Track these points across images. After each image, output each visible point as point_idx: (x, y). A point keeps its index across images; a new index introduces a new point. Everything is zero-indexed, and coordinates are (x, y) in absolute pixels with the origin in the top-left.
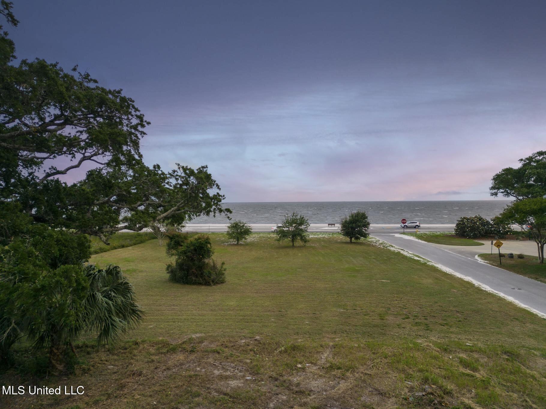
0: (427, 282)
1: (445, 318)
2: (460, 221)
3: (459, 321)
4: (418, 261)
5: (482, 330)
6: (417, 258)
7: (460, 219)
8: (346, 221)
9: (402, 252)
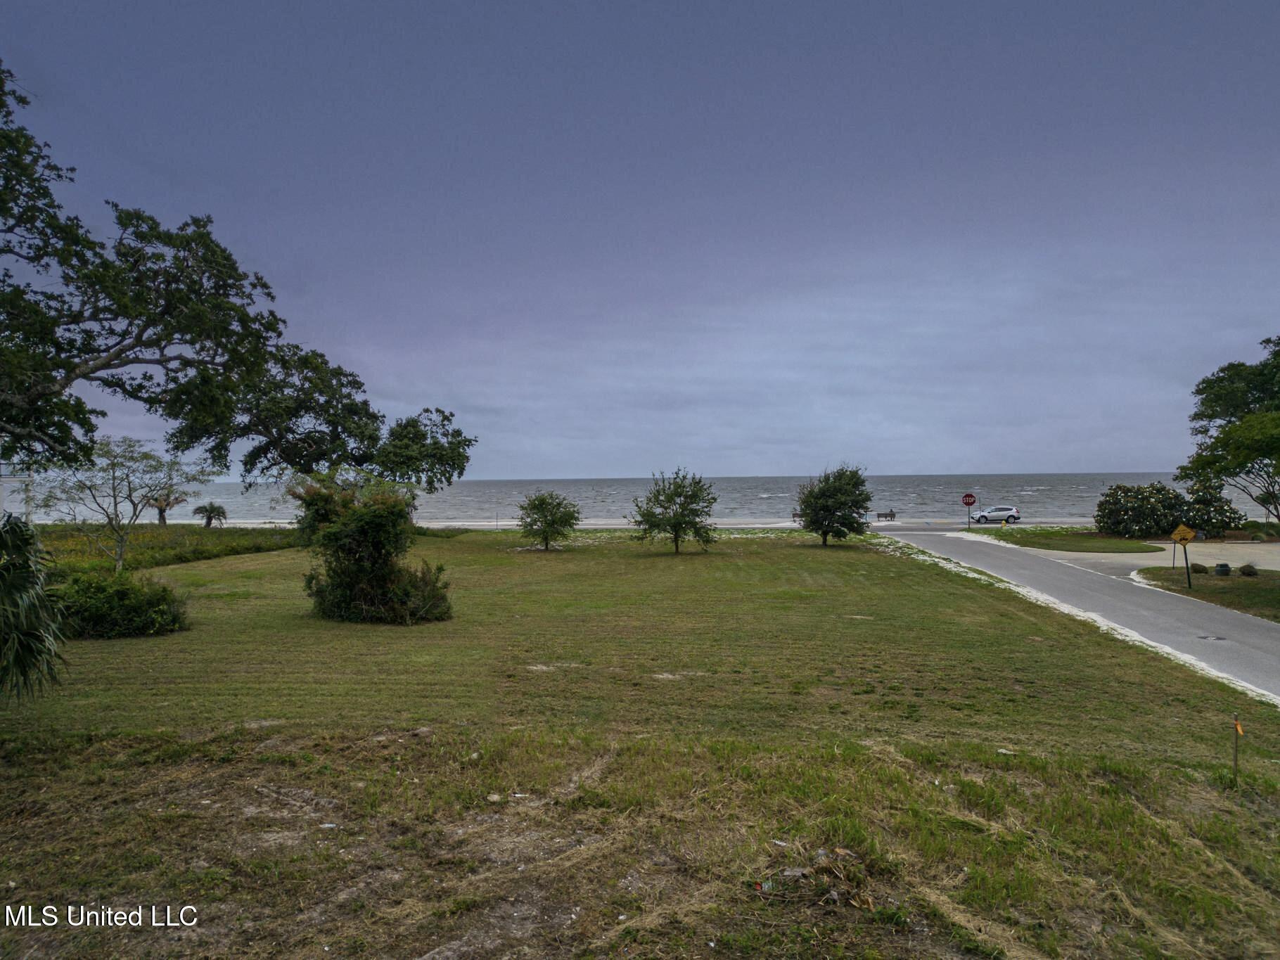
0: (972, 619)
1: (974, 693)
2: (1107, 495)
3: (1010, 701)
4: (974, 580)
5: (1065, 722)
6: (976, 576)
7: (1109, 492)
8: (811, 492)
9: (943, 563)
